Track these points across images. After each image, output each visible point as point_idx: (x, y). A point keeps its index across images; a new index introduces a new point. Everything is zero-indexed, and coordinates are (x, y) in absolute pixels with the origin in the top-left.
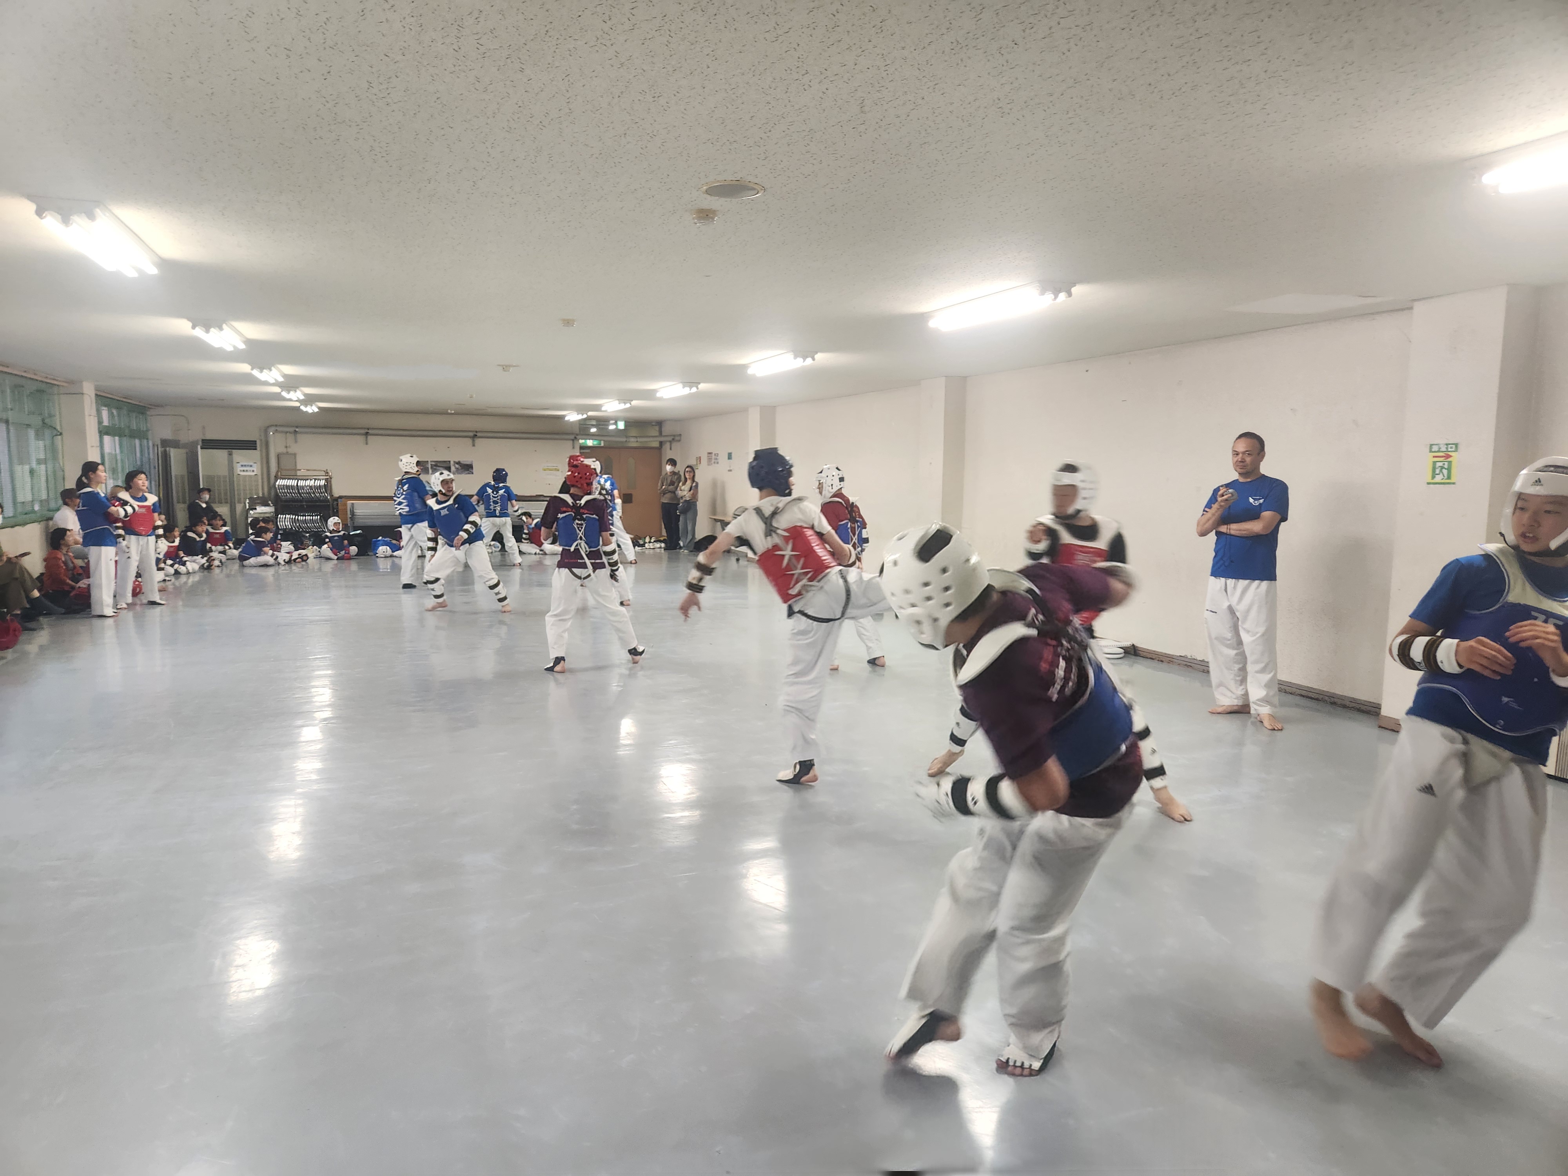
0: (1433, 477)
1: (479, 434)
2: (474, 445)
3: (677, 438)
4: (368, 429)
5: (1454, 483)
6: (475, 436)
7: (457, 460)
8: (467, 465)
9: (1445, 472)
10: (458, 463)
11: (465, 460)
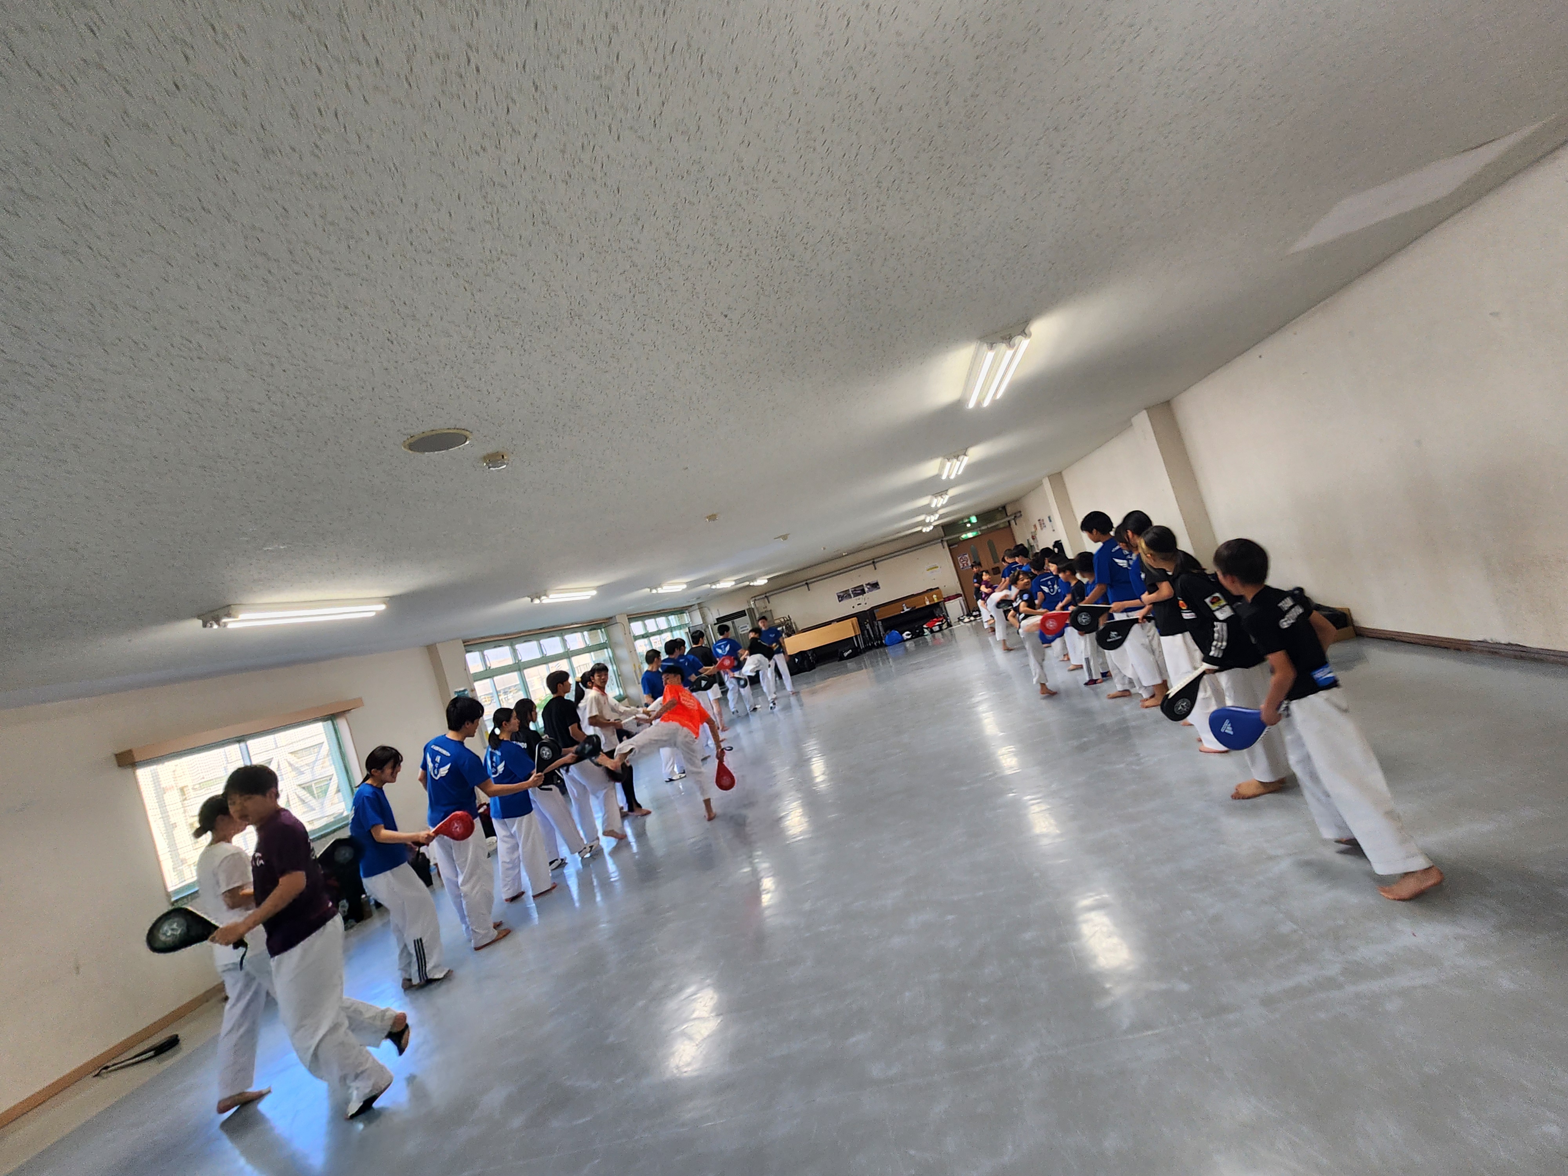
1: (875, 560)
2: (875, 569)
3: (1018, 515)
4: (807, 580)
6: (874, 562)
7: (867, 583)
8: (874, 584)
10: (868, 584)
11: (872, 580)
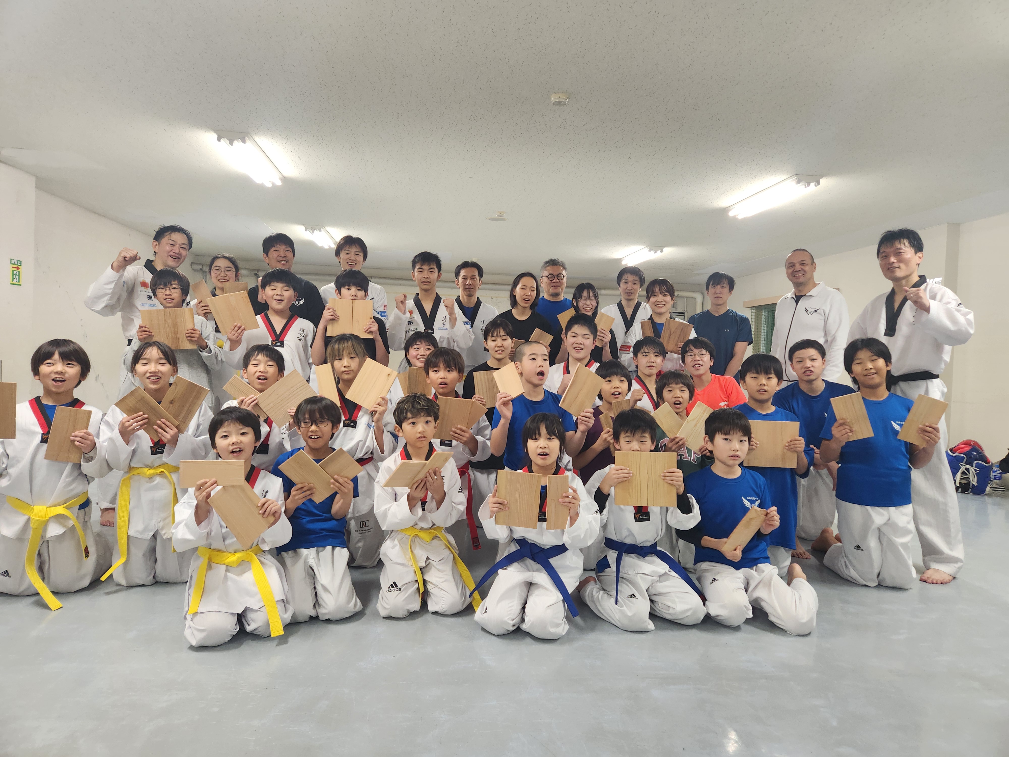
0: (13, 280)
5: (20, 285)
9: (17, 277)
